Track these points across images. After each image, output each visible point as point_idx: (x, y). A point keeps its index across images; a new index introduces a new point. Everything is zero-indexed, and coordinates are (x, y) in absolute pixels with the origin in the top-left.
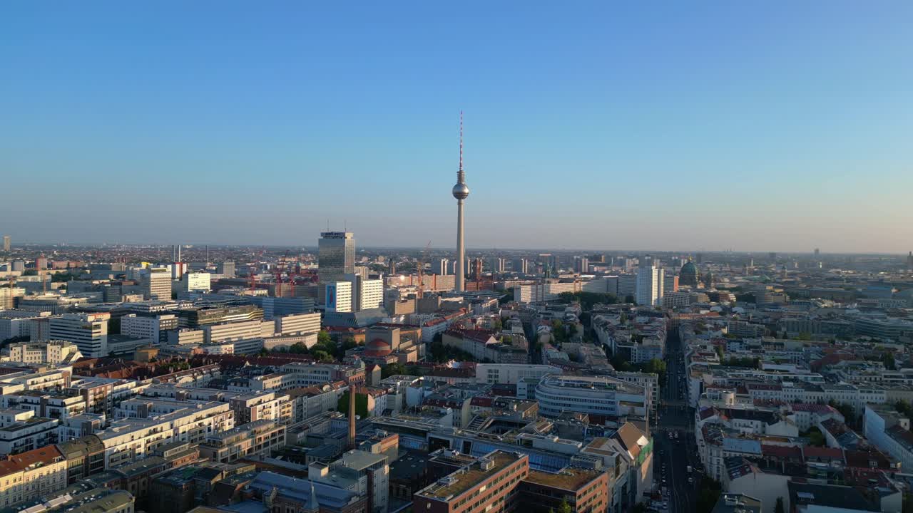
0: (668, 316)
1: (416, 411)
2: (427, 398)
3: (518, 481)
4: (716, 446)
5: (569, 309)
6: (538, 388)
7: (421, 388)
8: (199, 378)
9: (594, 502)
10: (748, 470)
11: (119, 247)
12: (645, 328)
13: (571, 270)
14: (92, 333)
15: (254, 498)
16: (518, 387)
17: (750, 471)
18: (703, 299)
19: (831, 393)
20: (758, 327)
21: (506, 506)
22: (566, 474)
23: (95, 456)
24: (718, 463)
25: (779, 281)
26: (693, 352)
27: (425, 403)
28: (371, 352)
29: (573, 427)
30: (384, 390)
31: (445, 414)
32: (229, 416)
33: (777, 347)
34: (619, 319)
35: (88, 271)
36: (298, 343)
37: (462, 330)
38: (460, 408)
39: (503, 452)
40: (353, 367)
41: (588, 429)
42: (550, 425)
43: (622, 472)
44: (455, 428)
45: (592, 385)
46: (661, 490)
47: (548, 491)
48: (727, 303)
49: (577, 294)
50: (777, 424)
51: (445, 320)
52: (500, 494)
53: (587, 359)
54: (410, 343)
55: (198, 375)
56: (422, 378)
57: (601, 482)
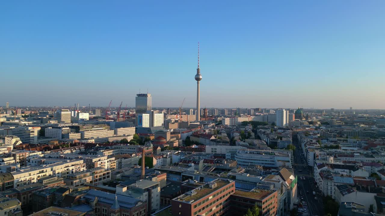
0: (292, 130)
1: (176, 165)
2: (182, 160)
3: (230, 195)
4: (330, 180)
5: (247, 127)
6: (236, 155)
7: (179, 156)
8: (74, 151)
9: (271, 207)
10: (352, 191)
11: (55, 107)
12: (282, 134)
13: (246, 114)
14: (30, 135)
15: (85, 203)
16: (226, 155)
17: (353, 191)
18: (306, 123)
19: (378, 159)
20: (334, 134)
21: (223, 208)
22: (255, 192)
23: (8, 183)
24: (331, 189)
25: (337, 118)
26: (307, 142)
27: (181, 162)
28: (157, 142)
29: (255, 171)
30: (162, 156)
31: (191, 166)
32: (83, 166)
33: (344, 141)
34: (270, 131)
35: (39, 114)
36: (124, 139)
37: (199, 134)
38: (198, 164)
39: (221, 180)
40: (147, 146)
41: (263, 172)
42: (244, 170)
43: (284, 191)
44: (196, 171)
45: (263, 153)
46: (302, 203)
47: (246, 200)
48: (317, 125)
49: (250, 122)
50: (357, 171)
51: (192, 131)
52: (220, 201)
53: (258, 145)
54: (175, 139)
55: (73, 150)
56: (180, 151)
57: (274, 196)
